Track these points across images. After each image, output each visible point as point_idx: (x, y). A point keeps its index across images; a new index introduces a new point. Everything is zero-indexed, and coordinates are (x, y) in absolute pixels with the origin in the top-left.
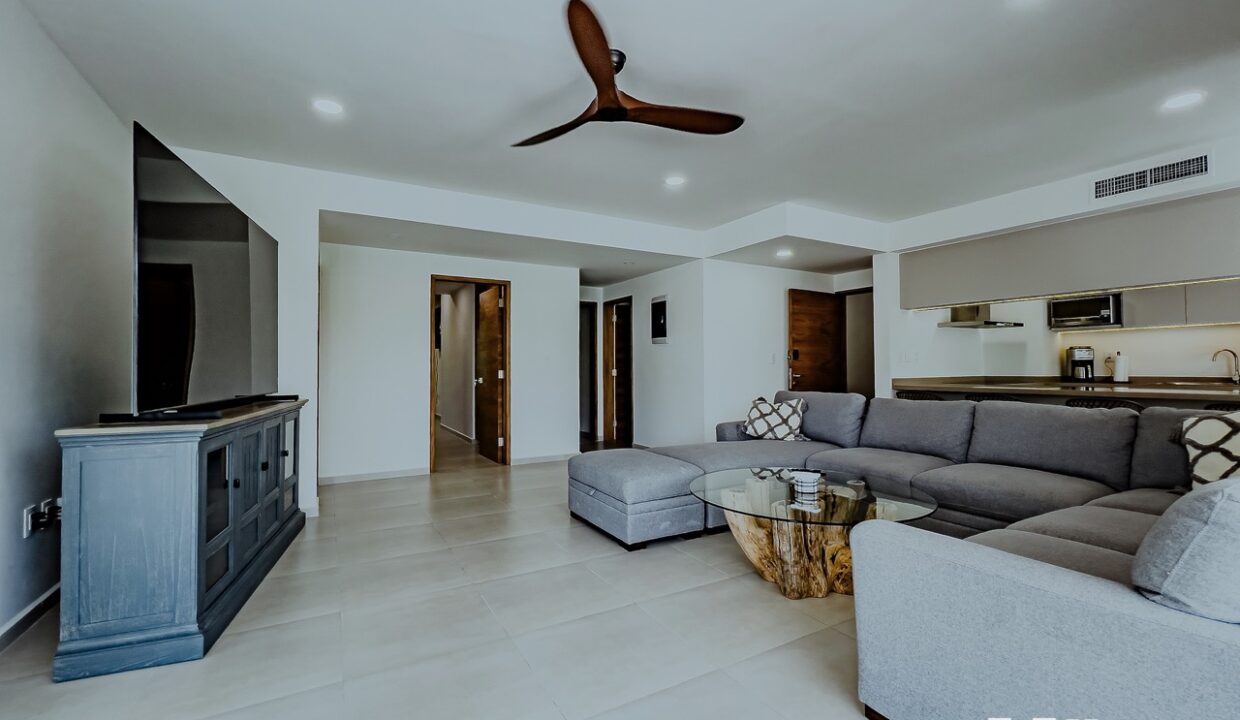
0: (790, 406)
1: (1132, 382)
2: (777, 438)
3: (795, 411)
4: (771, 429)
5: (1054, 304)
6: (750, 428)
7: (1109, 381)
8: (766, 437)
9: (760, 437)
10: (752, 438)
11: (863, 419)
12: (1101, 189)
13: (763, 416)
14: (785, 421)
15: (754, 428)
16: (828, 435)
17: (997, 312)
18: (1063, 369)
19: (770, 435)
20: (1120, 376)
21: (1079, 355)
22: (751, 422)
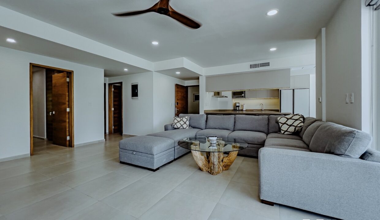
0: (186, 118)
1: (246, 110)
2: (183, 128)
3: (187, 120)
4: (182, 126)
5: (234, 92)
6: (175, 125)
7: (242, 110)
8: (180, 128)
9: (178, 128)
10: (176, 129)
11: (206, 121)
12: (251, 66)
13: (178, 122)
14: (185, 123)
15: (176, 125)
16: (197, 126)
17: (223, 94)
18: (234, 108)
19: (182, 127)
20: (244, 109)
21: (237, 105)
22: (176, 124)
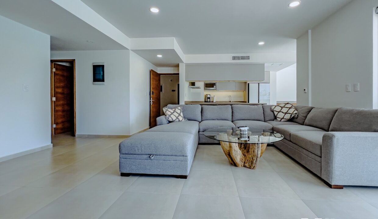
0: (179, 109)
2: (179, 121)
3: (181, 111)
4: (177, 118)
5: (206, 84)
8: (176, 121)
11: (201, 112)
12: (234, 58)
13: (172, 114)
14: (180, 115)
20: (214, 101)
